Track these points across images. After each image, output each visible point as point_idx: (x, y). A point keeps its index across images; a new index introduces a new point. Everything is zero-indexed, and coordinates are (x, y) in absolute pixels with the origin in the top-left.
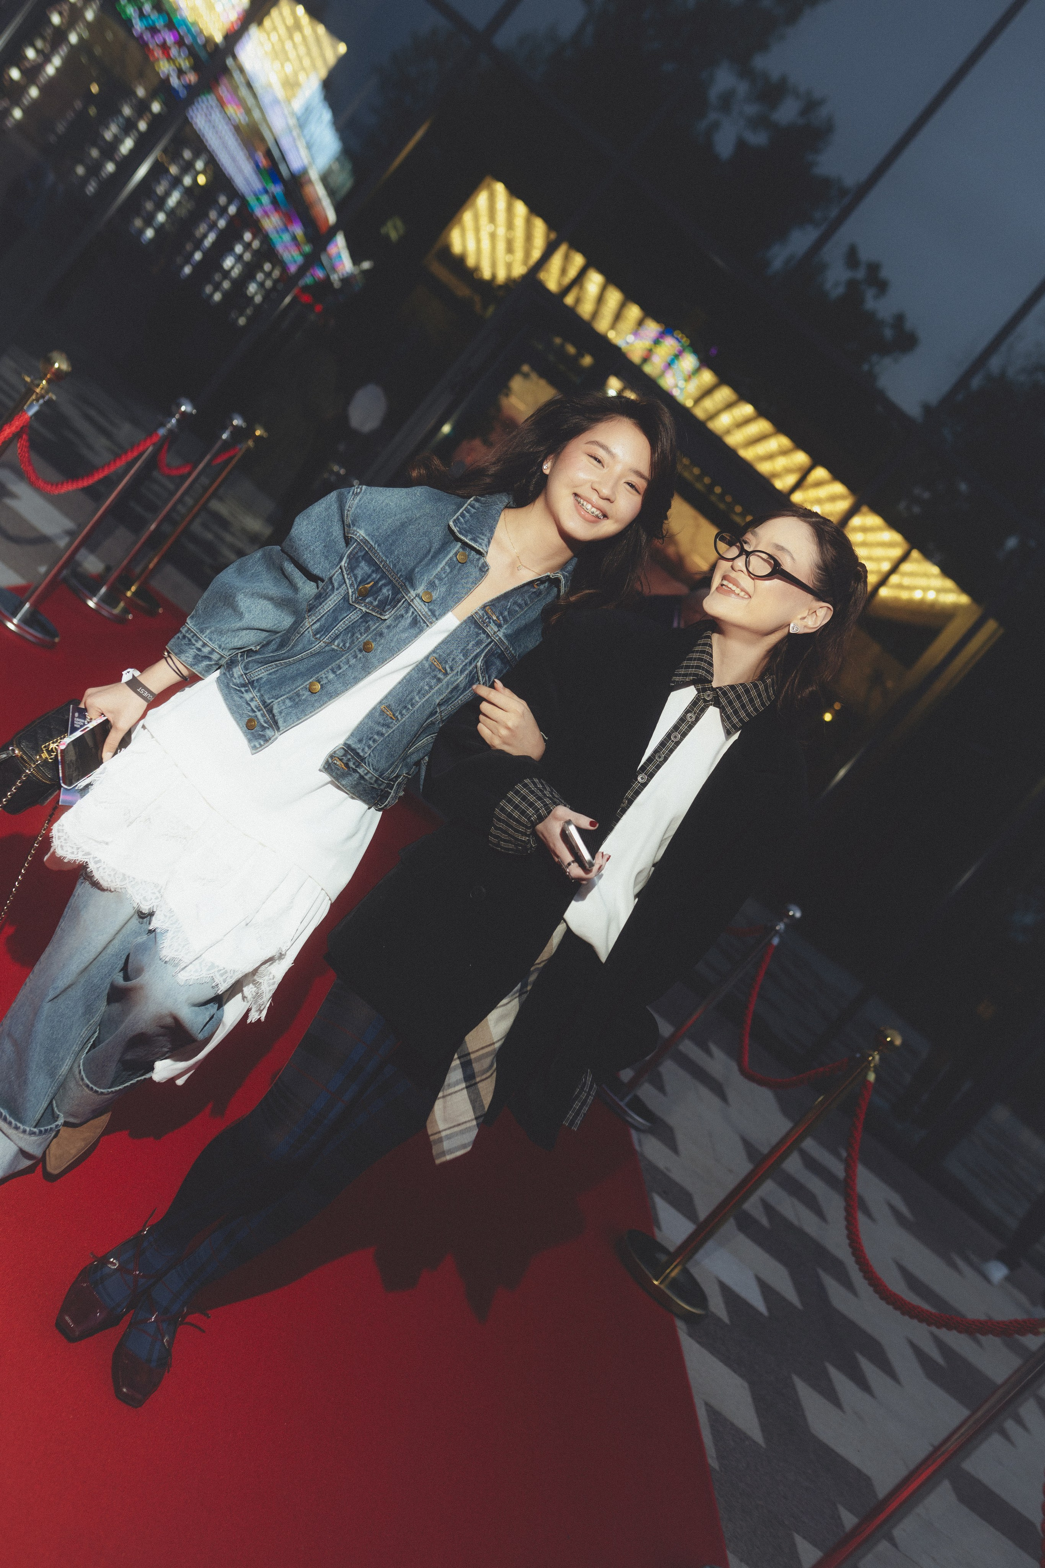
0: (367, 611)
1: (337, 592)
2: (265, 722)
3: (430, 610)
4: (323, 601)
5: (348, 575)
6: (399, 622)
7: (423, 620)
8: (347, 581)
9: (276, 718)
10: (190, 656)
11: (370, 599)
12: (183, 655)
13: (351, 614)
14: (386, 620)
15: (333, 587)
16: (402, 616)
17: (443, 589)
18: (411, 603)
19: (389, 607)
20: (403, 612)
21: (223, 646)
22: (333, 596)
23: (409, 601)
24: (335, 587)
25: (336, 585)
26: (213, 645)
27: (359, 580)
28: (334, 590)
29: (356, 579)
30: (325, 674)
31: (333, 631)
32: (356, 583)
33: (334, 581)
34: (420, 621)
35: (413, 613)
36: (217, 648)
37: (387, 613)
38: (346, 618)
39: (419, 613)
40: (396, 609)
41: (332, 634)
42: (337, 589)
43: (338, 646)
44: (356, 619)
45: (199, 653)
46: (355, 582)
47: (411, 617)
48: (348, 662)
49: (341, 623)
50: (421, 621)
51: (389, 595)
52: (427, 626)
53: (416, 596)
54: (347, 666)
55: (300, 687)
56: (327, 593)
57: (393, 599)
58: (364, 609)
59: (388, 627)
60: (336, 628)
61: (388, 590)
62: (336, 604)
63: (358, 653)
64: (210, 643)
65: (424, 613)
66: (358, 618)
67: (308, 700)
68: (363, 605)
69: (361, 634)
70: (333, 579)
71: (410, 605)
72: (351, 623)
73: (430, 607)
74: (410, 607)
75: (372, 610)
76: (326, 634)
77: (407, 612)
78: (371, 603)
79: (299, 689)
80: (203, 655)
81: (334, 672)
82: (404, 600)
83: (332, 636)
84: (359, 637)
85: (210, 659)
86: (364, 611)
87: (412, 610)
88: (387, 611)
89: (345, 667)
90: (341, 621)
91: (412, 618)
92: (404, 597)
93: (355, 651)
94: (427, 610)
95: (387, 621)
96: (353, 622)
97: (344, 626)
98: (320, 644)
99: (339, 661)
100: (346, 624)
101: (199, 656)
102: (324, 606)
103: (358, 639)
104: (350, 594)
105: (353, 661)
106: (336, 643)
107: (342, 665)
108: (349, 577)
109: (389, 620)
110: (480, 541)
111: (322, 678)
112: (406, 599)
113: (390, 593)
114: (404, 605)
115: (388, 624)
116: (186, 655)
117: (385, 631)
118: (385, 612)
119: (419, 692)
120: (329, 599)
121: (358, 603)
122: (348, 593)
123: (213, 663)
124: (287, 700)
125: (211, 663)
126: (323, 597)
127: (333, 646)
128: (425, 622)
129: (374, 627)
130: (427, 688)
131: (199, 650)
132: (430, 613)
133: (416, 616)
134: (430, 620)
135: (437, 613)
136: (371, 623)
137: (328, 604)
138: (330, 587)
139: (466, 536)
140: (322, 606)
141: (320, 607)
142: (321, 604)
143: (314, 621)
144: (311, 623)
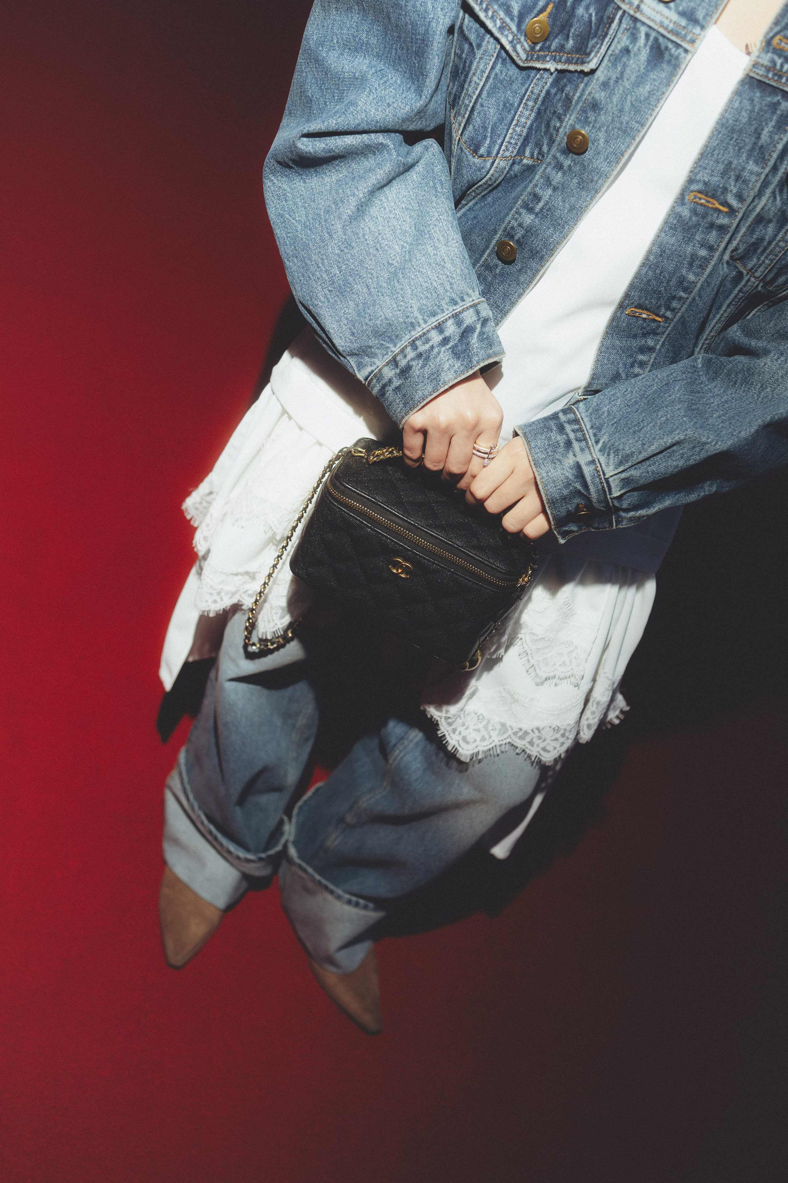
0: (559, 67)
1: (481, 51)
3: (683, 14)
4: (465, 81)
5: (486, 10)
6: (625, 66)
7: (672, 42)
8: (489, 24)
11: (557, 40)
13: (532, 86)
14: (593, 71)
15: (471, 44)
16: (627, 51)
18: (638, 15)
19: (595, 40)
20: (625, 40)
22: (475, 64)
23: (631, 12)
24: (474, 44)
25: (473, 38)
27: (516, 12)
28: (473, 49)
29: (508, 11)
30: (516, 220)
31: (510, 131)
32: (512, 19)
33: (466, 33)
34: (667, 48)
35: (647, 36)
37: (593, 54)
38: (526, 97)
39: (662, 30)
40: (607, 39)
41: (511, 138)
42: (479, 46)
43: (532, 157)
44: (545, 91)
46: (508, 20)
47: (645, 46)
48: (548, 181)
49: (520, 109)
50: (670, 46)
51: (591, 15)
52: (686, 51)
54: (550, 191)
56: (465, 62)
57: (600, 20)
58: (552, 66)
59: (605, 85)
60: (514, 122)
61: (587, 8)
62: (488, 77)
63: (561, 158)
65: (671, 26)
66: (546, 88)
67: (507, 275)
68: (548, 59)
69: (561, 121)
70: (465, 28)
71: (635, 20)
72: (539, 102)
73: (681, 8)
74: (639, 24)
75: (569, 61)
76: (499, 141)
77: (634, 38)
78: (561, 48)
81: (530, 210)
82: (620, 13)
83: (513, 141)
84: (558, 125)
86: (552, 70)
87: (643, 30)
88: (591, 51)
89: (547, 194)
90: (519, 106)
91: (648, 48)
92: (619, 8)
93: (555, 157)
94: (675, 17)
95: (598, 73)
96: (540, 99)
97: (528, 113)
98: (495, 165)
99: (531, 185)
100: (530, 108)
102: (468, 90)
104: (508, 47)
105: (557, 177)
106: (527, 153)
107: (540, 191)
108: (490, 13)
109: (601, 69)
111: (512, 228)
112: (624, 12)
113: (592, 10)
114: (624, 26)
115: (602, 79)
117: (601, 96)
118: (589, 54)
120: (472, 72)
121: (538, 59)
122: (503, 47)
126: (462, 73)
127: (525, 161)
128: (678, 46)
129: (578, 94)
132: (683, 22)
133: (656, 40)
134: (688, 38)
135: (698, 16)
136: (568, 89)
137: (473, 83)
138: (466, 46)
140: (465, 91)
141: (463, 95)
142: (462, 88)
143: (463, 125)
144: (460, 132)
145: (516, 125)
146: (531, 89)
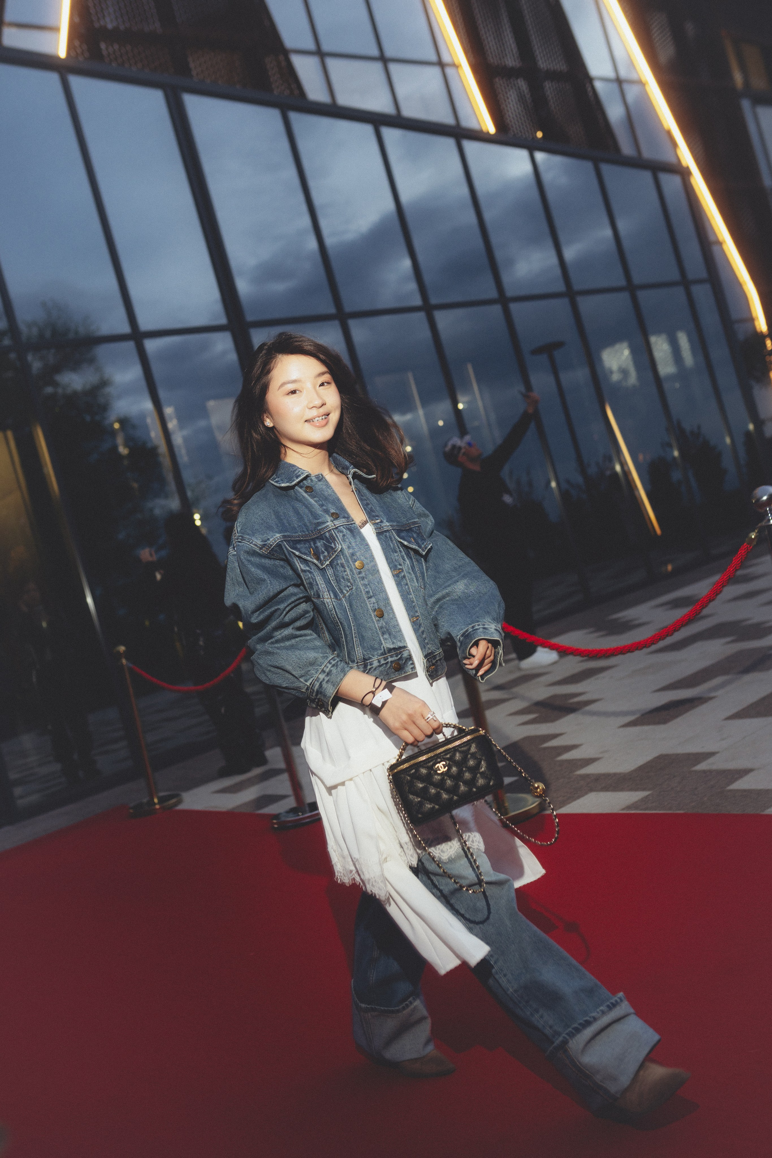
0: (330, 561)
1: (313, 570)
2: (397, 656)
3: (343, 518)
4: (316, 582)
6: (347, 539)
7: (350, 524)
8: (308, 559)
9: (397, 647)
11: (321, 556)
13: (328, 573)
14: (342, 550)
15: (308, 571)
16: (344, 535)
17: (330, 506)
19: (332, 543)
20: (341, 534)
22: (315, 574)
23: (335, 527)
24: (309, 569)
28: (310, 572)
30: (371, 604)
31: (336, 589)
33: (304, 569)
34: (350, 527)
35: (344, 528)
37: (337, 546)
38: (330, 578)
39: (344, 525)
40: (336, 539)
41: (338, 591)
42: (311, 569)
43: (348, 592)
44: (332, 571)
49: (332, 582)
51: (323, 542)
52: (354, 523)
53: (332, 522)
54: (368, 586)
55: (376, 625)
56: (311, 577)
57: (328, 539)
58: (327, 564)
59: (349, 548)
60: (334, 586)
61: (320, 542)
63: (361, 575)
65: (344, 522)
66: (332, 570)
67: (387, 621)
68: (324, 563)
69: (345, 571)
71: (337, 528)
73: (341, 517)
74: (339, 528)
75: (330, 558)
76: (338, 593)
77: (342, 532)
78: (325, 557)
79: (377, 626)
81: (371, 597)
82: (331, 531)
84: (346, 574)
87: (341, 528)
91: (347, 531)
93: (359, 578)
95: (343, 548)
97: (334, 582)
99: (362, 592)
100: (333, 580)
103: (348, 575)
105: (366, 581)
107: (367, 590)
109: (343, 546)
110: (300, 473)
111: (373, 607)
112: (332, 529)
114: (336, 532)
115: (346, 548)
117: (351, 551)
118: (336, 548)
120: (316, 577)
121: (322, 565)
122: (315, 563)
124: (385, 637)
126: (313, 582)
127: (347, 595)
128: (351, 524)
129: (344, 560)
132: (345, 519)
133: (346, 527)
134: (350, 521)
136: (339, 562)
139: (294, 480)
140: (319, 584)
141: (320, 586)
142: (318, 585)
143: (328, 594)
144: (329, 597)
145: (336, 587)
146: (329, 575)
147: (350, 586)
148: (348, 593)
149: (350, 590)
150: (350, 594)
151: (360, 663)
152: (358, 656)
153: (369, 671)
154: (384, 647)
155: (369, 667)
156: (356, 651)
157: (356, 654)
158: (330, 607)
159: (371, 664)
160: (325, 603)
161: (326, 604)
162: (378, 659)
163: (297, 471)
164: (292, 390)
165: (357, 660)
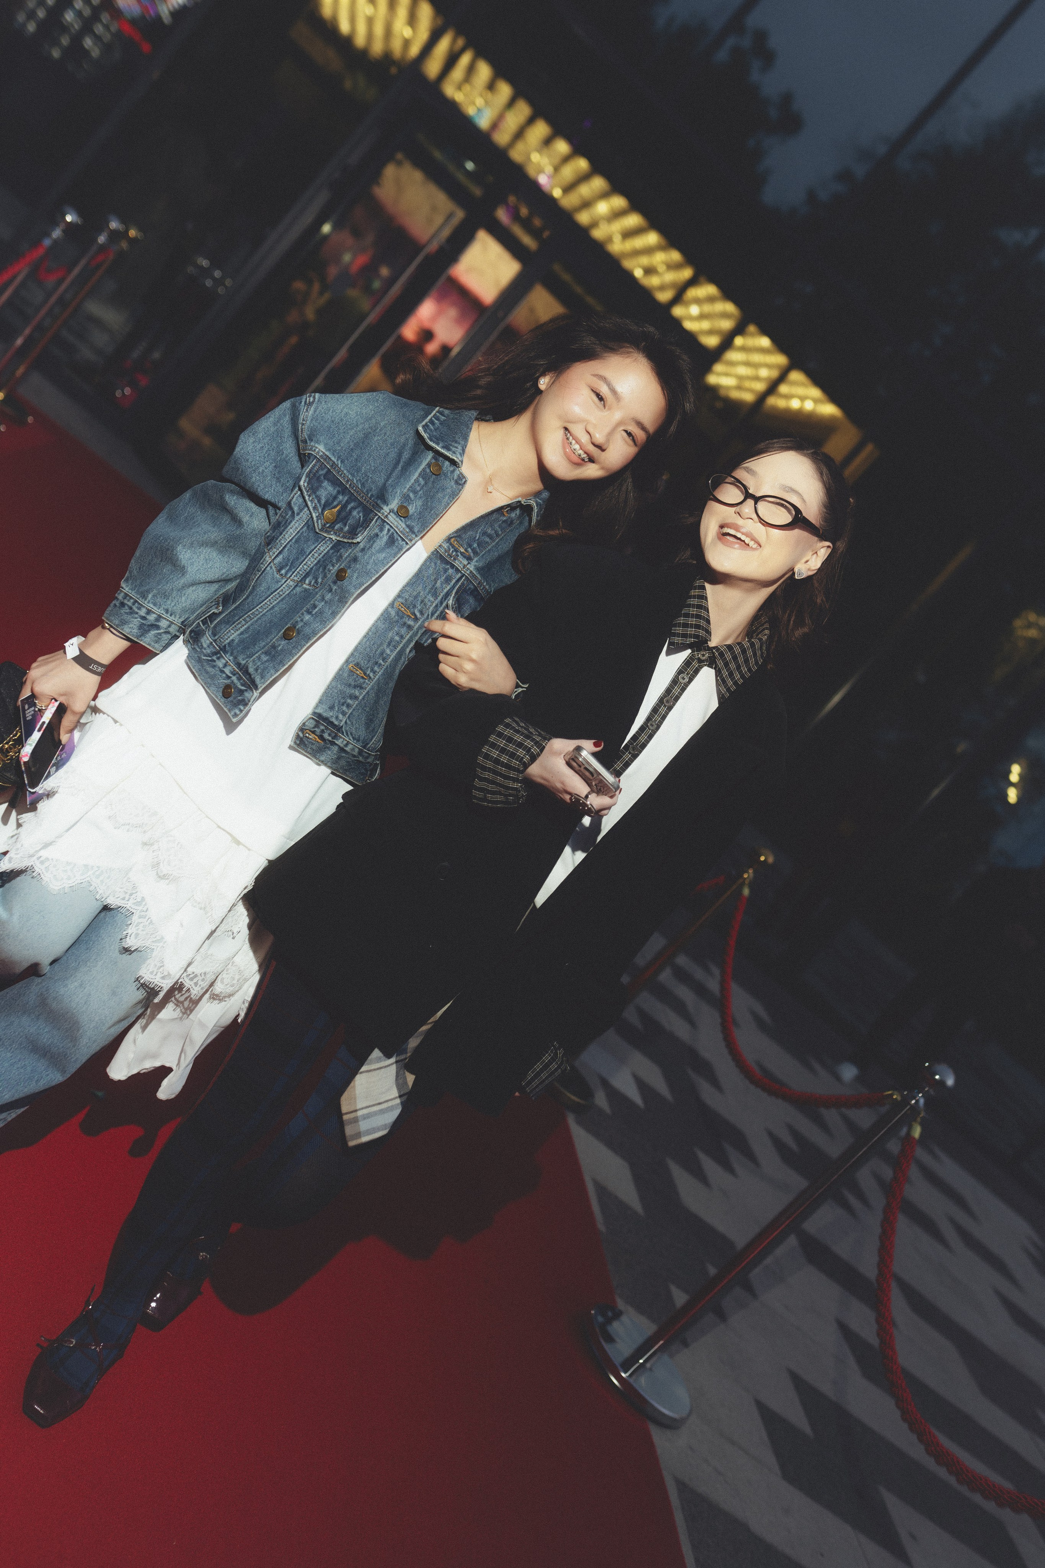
0: (338, 539)
1: (299, 517)
2: (242, 685)
3: (408, 526)
4: (284, 530)
5: (309, 496)
6: (375, 543)
7: (401, 537)
8: (309, 503)
9: (252, 677)
10: (134, 626)
11: (338, 525)
12: (126, 626)
13: (320, 545)
14: (357, 544)
15: (293, 512)
16: (377, 536)
17: (419, 503)
18: (385, 519)
19: (361, 528)
20: (377, 531)
21: (170, 609)
22: (293, 523)
23: (383, 518)
24: (296, 512)
25: (296, 509)
26: (159, 611)
27: (323, 502)
28: (294, 515)
29: (319, 501)
30: (300, 617)
31: (301, 566)
32: (320, 506)
33: (293, 505)
35: (389, 531)
36: (164, 614)
37: (359, 535)
38: (315, 551)
39: (396, 530)
40: (368, 529)
41: (300, 570)
42: (298, 514)
43: (310, 584)
44: (326, 550)
45: (144, 622)
46: (318, 505)
47: (386, 535)
48: (323, 599)
49: (310, 556)
50: (399, 539)
51: (360, 517)
52: (408, 544)
53: (390, 512)
54: (323, 603)
55: (275, 639)
56: (287, 520)
57: (364, 521)
58: (334, 537)
59: (363, 552)
60: (304, 562)
61: (358, 513)
62: (298, 532)
63: (333, 585)
64: (155, 608)
65: (401, 529)
66: (328, 549)
67: (285, 650)
68: (332, 533)
69: (333, 566)
70: (292, 503)
71: (384, 522)
72: (321, 556)
73: (407, 523)
74: (385, 524)
75: (343, 537)
76: (293, 570)
77: (382, 530)
79: (274, 640)
80: (149, 623)
81: (309, 613)
82: (377, 517)
83: (301, 573)
84: (331, 568)
85: (158, 627)
86: (334, 539)
87: (387, 527)
88: (359, 533)
89: (321, 605)
90: (309, 555)
91: (388, 536)
92: (377, 515)
93: (329, 585)
94: (404, 526)
95: (360, 545)
96: (323, 554)
97: (312, 560)
98: (287, 582)
99: (314, 600)
100: (315, 557)
101: (145, 625)
102: (284, 536)
103: (330, 571)
104: (315, 519)
105: (328, 596)
106: (307, 582)
107: (317, 604)
108: (311, 498)
109: (362, 543)
111: (297, 622)
112: (379, 516)
113: (362, 515)
114: (378, 523)
115: (362, 548)
116: (129, 626)
117: (360, 556)
118: (357, 535)
119: (389, 644)
120: (290, 526)
121: (326, 532)
122: (312, 517)
123: (162, 631)
124: (261, 656)
125: (159, 631)
126: (283, 526)
127: (304, 586)
128: (403, 540)
129: (347, 554)
130: (397, 638)
131: (144, 618)
132: (408, 530)
133: (393, 534)
134: (409, 538)
135: (416, 530)
137: (289, 533)
138: (290, 513)
139: (438, 444)
140: (282, 536)
141: (280, 537)
142: (281, 534)
143: (276, 554)
144: (273, 557)
145: (305, 564)
146: (318, 547)
147: (317, 584)
148: (307, 587)
149: (313, 586)
150: (309, 589)
151: (216, 644)
152: (224, 636)
153: (211, 661)
154: (247, 661)
155: (214, 658)
156: (227, 631)
157: (224, 632)
158: (261, 565)
159: (218, 658)
160: (263, 557)
161: (263, 559)
162: (227, 662)
163: (456, 445)
164: (601, 394)
165: (218, 638)
